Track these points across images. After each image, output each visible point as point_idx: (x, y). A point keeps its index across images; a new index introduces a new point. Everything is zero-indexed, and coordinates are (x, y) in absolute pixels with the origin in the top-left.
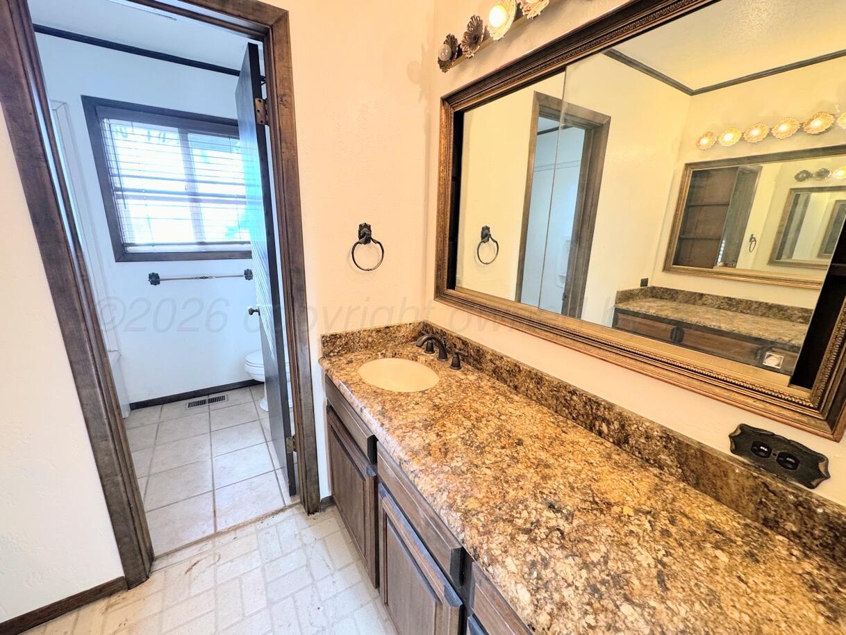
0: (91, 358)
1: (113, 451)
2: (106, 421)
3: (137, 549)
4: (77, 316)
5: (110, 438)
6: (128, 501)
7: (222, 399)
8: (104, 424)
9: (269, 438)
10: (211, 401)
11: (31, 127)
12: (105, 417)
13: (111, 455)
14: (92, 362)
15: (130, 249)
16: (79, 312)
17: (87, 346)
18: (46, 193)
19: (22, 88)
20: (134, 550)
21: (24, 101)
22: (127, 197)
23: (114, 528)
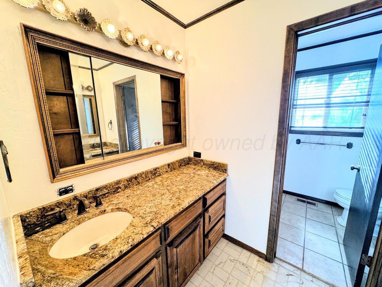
0: (281, 171)
1: (277, 208)
2: (278, 196)
3: (272, 249)
4: (281, 155)
5: (277, 202)
6: (276, 229)
7: (314, 204)
8: (277, 196)
9: (341, 242)
10: (308, 203)
11: (287, 90)
12: (278, 194)
13: (276, 208)
14: (280, 173)
15: (292, 129)
16: (282, 154)
17: (281, 166)
18: (285, 112)
19: (289, 77)
20: (271, 248)
21: (288, 82)
22: (297, 108)
23: (268, 235)
